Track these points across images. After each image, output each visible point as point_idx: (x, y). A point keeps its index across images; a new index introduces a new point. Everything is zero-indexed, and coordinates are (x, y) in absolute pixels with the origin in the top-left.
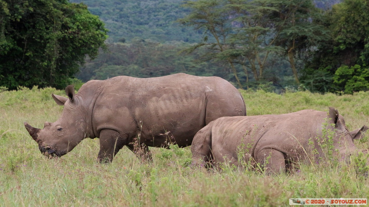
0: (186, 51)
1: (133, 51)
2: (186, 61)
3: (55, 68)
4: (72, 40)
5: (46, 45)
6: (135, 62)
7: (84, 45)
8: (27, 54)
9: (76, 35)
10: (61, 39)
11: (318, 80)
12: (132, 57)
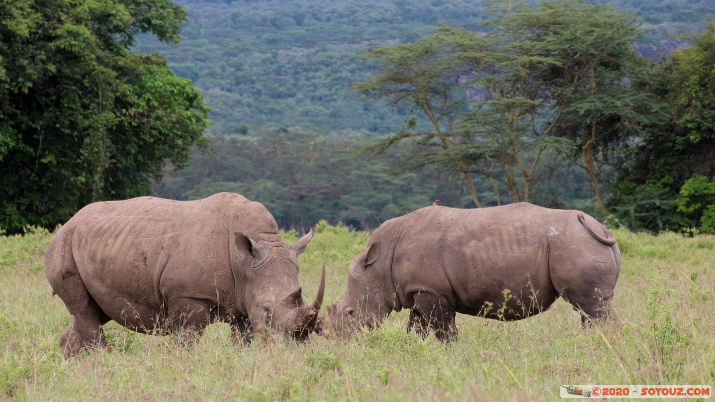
0: (371, 149)
1: (264, 152)
2: (374, 171)
3: (101, 188)
4: (137, 131)
5: (83, 140)
6: (268, 173)
7: (161, 139)
8: (44, 161)
9: (145, 120)
10: (114, 128)
11: (644, 205)
12: (261, 163)
